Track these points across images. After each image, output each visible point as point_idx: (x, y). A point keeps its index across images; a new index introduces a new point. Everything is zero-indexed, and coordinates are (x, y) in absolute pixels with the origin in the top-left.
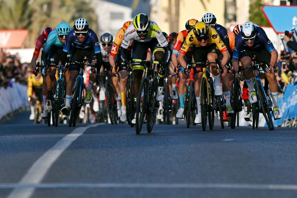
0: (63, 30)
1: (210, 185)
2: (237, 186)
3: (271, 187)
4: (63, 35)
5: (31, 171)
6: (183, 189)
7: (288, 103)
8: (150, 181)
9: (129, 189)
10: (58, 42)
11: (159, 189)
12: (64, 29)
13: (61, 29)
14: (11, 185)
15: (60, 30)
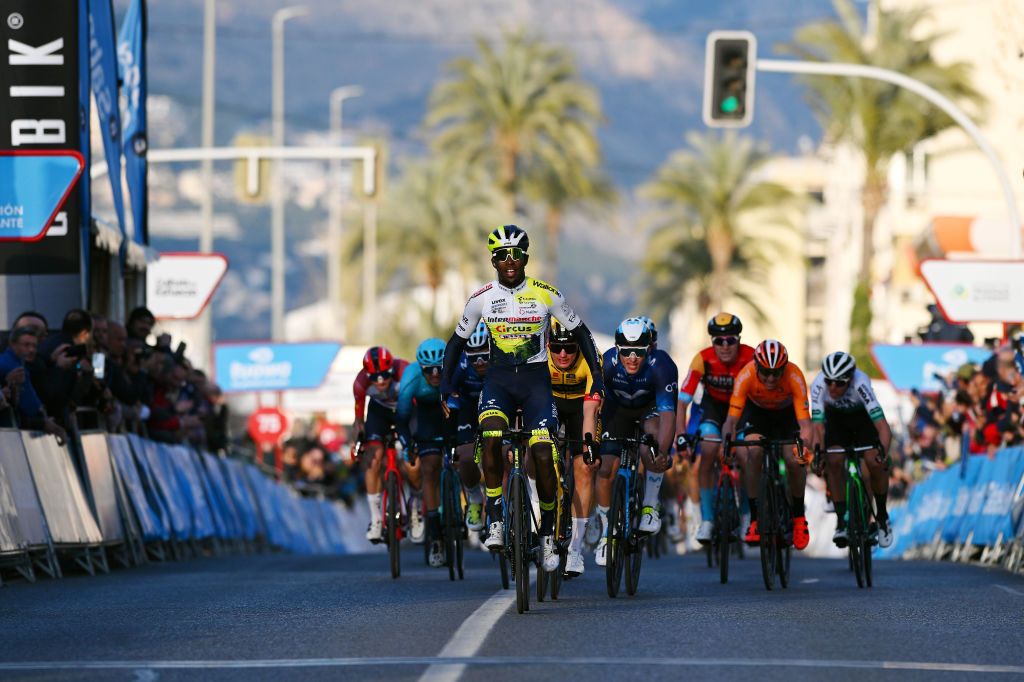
0: (431, 356)
1: (777, 662)
2: (826, 663)
3: (886, 665)
4: (432, 368)
5: (458, 634)
6: (728, 668)
7: (916, 515)
8: (671, 655)
9: (633, 667)
10: (425, 389)
11: (687, 668)
12: (433, 353)
13: (426, 353)
14: (424, 660)
15: (423, 355)
